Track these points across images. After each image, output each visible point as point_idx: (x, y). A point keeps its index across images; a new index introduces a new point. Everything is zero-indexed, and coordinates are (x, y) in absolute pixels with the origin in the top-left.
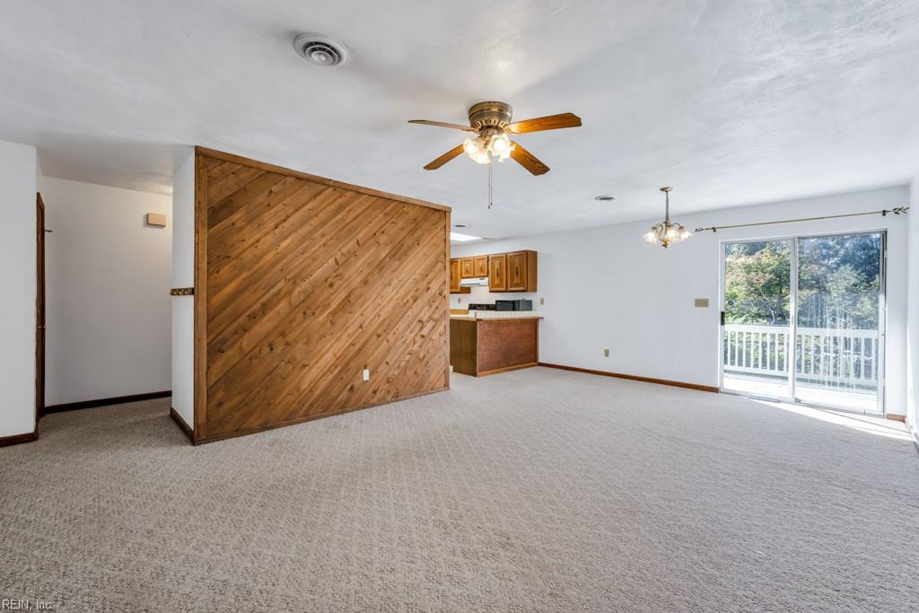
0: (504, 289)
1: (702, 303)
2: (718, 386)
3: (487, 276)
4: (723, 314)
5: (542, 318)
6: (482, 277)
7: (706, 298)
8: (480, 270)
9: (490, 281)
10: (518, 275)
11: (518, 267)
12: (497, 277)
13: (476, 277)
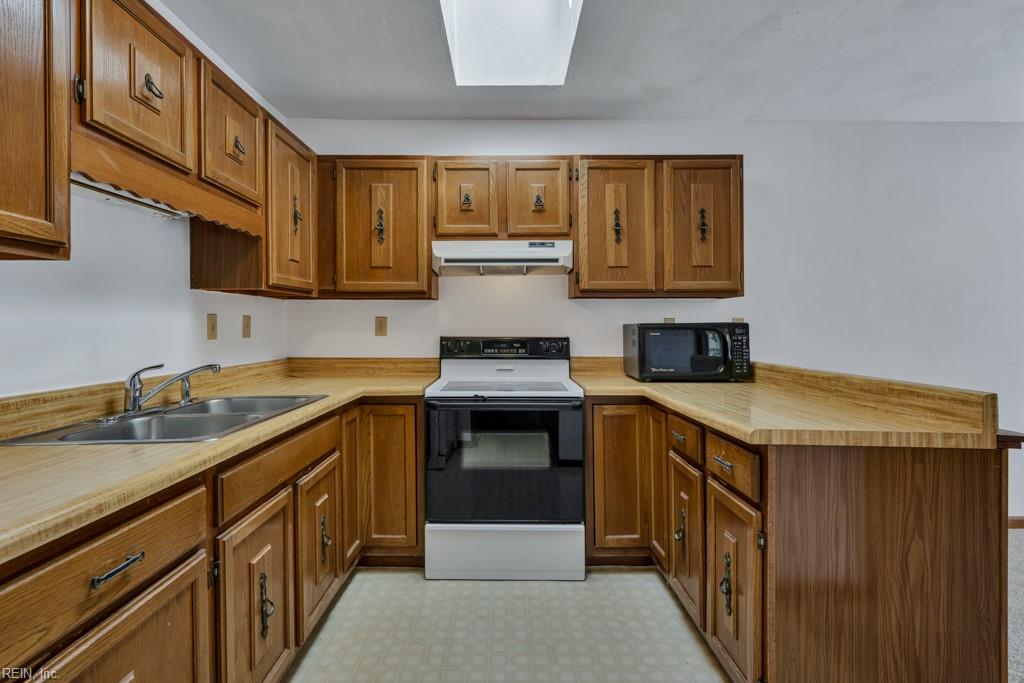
0: (645, 284)
8: (533, 211)
9: (581, 254)
10: (707, 236)
11: (707, 211)
12: (618, 240)
13: (512, 236)
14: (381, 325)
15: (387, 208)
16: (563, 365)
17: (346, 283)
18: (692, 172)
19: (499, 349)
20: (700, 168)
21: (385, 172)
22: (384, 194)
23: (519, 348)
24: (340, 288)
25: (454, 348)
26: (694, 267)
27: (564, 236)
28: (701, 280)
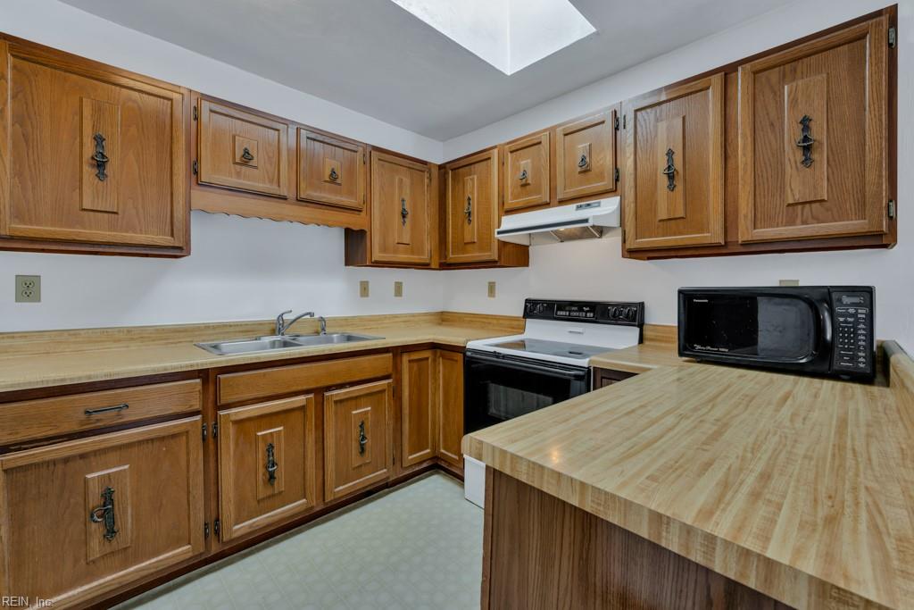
8: (580, 173)
9: (627, 210)
10: (815, 156)
11: (814, 117)
12: (672, 187)
13: (562, 202)
14: (492, 289)
15: (473, 194)
16: (634, 332)
17: (452, 257)
18: (788, 67)
19: (570, 311)
20: (801, 58)
21: (472, 166)
22: (472, 184)
23: (587, 312)
24: (449, 261)
25: (538, 309)
26: (789, 205)
27: (612, 191)
28: (804, 223)
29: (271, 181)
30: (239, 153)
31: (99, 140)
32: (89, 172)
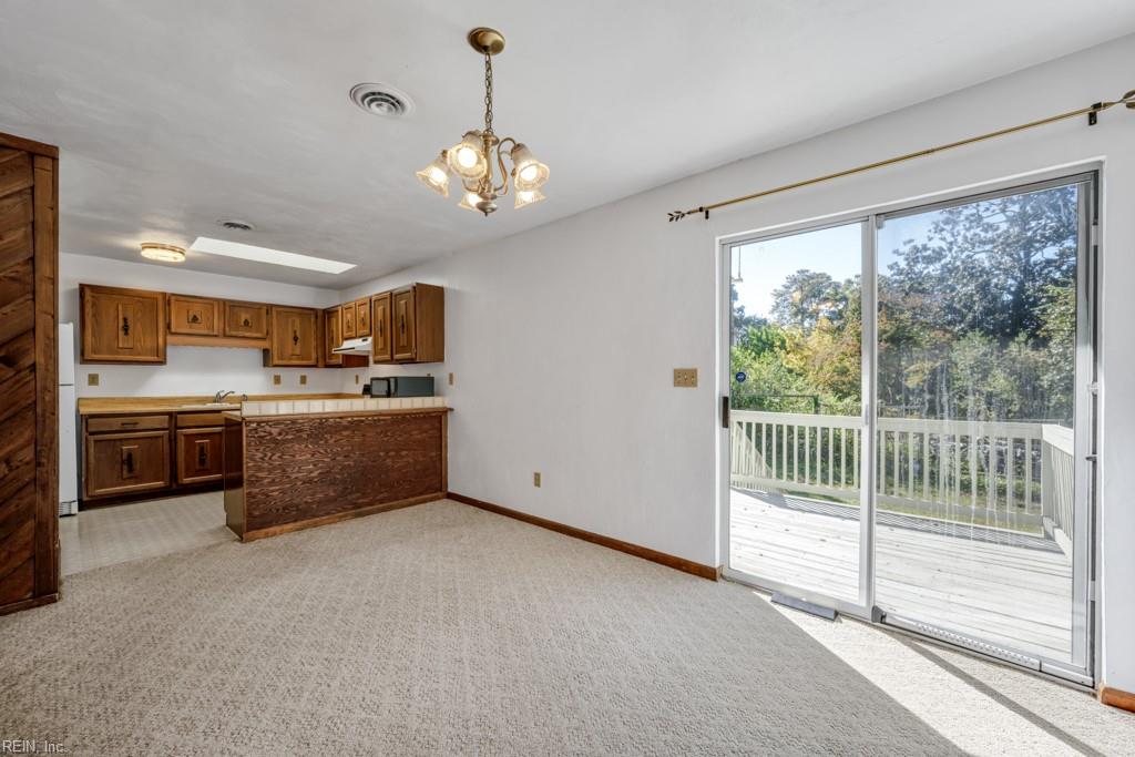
0: (387, 357)
1: (686, 378)
2: (717, 565)
3: (370, 335)
4: (725, 400)
5: (451, 410)
6: (364, 337)
7: (693, 367)
8: (362, 324)
10: (404, 330)
11: (404, 316)
12: (381, 335)
17: (328, 361)
26: (401, 347)
29: (208, 329)
30: (191, 318)
31: (125, 320)
32: (121, 333)
